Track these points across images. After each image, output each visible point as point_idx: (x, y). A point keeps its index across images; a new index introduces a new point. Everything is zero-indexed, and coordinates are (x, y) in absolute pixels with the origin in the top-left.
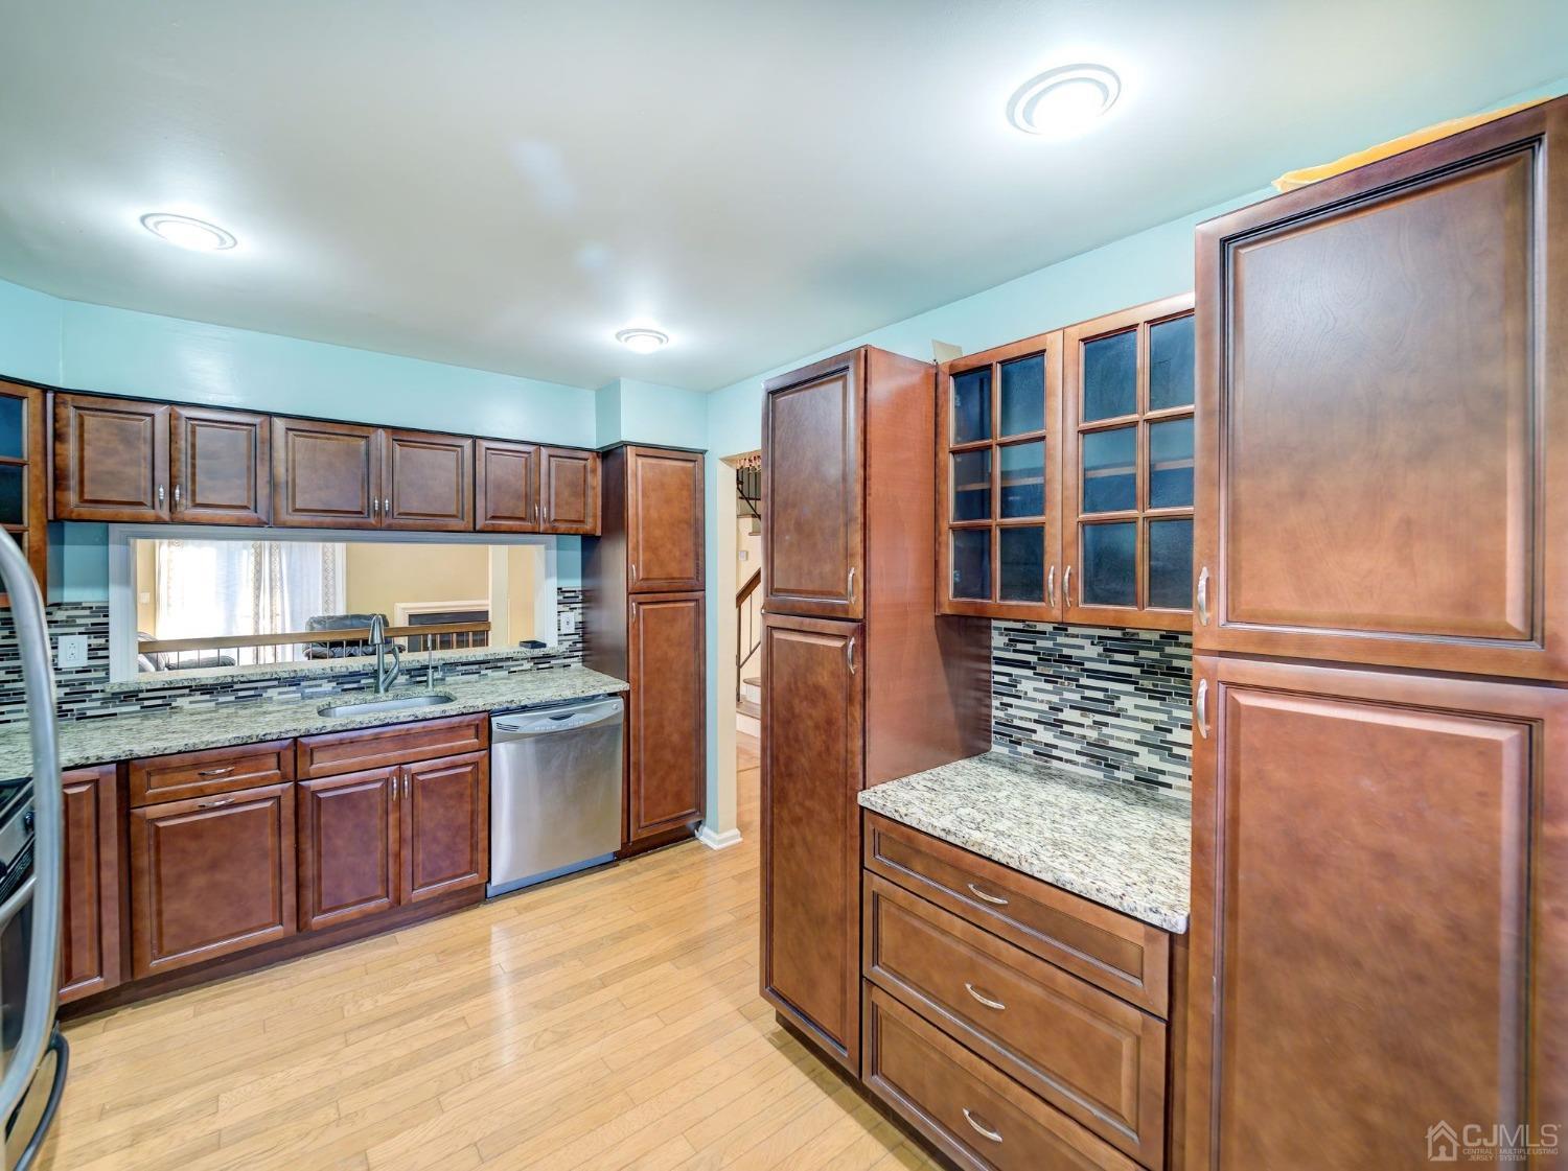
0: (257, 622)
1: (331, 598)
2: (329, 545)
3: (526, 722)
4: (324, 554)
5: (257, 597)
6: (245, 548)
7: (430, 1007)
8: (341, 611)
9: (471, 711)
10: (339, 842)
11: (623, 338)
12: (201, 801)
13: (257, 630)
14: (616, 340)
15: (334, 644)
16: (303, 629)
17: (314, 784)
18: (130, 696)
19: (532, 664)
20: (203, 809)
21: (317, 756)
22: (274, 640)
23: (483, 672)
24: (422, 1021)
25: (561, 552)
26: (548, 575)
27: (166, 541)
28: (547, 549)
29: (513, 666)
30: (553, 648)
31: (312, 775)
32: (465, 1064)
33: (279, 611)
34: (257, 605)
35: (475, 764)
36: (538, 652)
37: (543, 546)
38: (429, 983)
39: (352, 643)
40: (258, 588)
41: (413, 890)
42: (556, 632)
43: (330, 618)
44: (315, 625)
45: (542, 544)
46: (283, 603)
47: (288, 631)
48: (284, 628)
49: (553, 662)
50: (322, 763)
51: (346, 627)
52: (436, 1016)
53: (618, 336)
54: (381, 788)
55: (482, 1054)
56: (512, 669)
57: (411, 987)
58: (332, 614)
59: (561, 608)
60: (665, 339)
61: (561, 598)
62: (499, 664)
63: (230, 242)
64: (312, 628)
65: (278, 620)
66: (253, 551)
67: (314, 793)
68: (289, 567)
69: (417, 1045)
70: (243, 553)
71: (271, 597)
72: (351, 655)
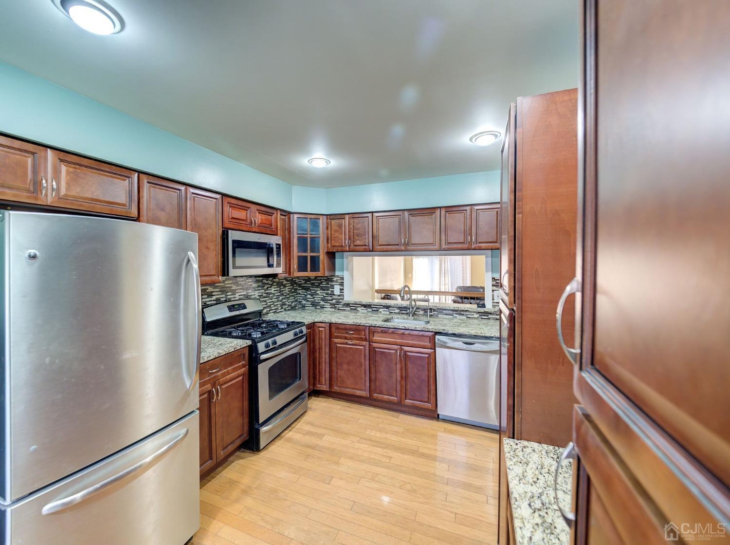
0: (440, 286)
1: (465, 279)
2: (464, 256)
3: (450, 341)
4: (462, 260)
5: (440, 277)
6: (437, 258)
7: (387, 446)
8: (469, 284)
9: (426, 330)
10: (382, 369)
11: (473, 140)
12: (346, 341)
13: (440, 289)
14: (471, 143)
15: (466, 298)
16: (454, 291)
17: (375, 345)
18: (348, 305)
19: (478, 315)
20: (346, 344)
21: (375, 334)
22: (445, 293)
23: (455, 315)
24: (380, 449)
25: (493, 259)
26: (487, 271)
27: (415, 257)
28: (486, 257)
29: (469, 315)
30: (489, 309)
31: (373, 341)
32: (376, 474)
33: (447, 283)
34: (440, 280)
35: (429, 354)
36: (482, 310)
37: (484, 256)
38: (393, 438)
39: (472, 298)
40: (440, 273)
41: (406, 399)
42: (491, 301)
43: (464, 287)
44: (459, 290)
45: (484, 255)
46: (448, 280)
47: (450, 291)
48: (449, 290)
49: (490, 316)
50: (377, 338)
51: (469, 291)
52: (385, 450)
53: (471, 139)
54: (395, 353)
55: (384, 474)
56: (469, 316)
57: (388, 436)
58: (465, 285)
59: (494, 288)
60: (499, 135)
61: (494, 283)
62: (462, 313)
63: (328, 162)
64: (457, 290)
65: (447, 286)
66: (439, 259)
67: (374, 348)
68: (450, 265)
69: (372, 456)
70: (436, 260)
71: (445, 277)
72: (471, 303)
